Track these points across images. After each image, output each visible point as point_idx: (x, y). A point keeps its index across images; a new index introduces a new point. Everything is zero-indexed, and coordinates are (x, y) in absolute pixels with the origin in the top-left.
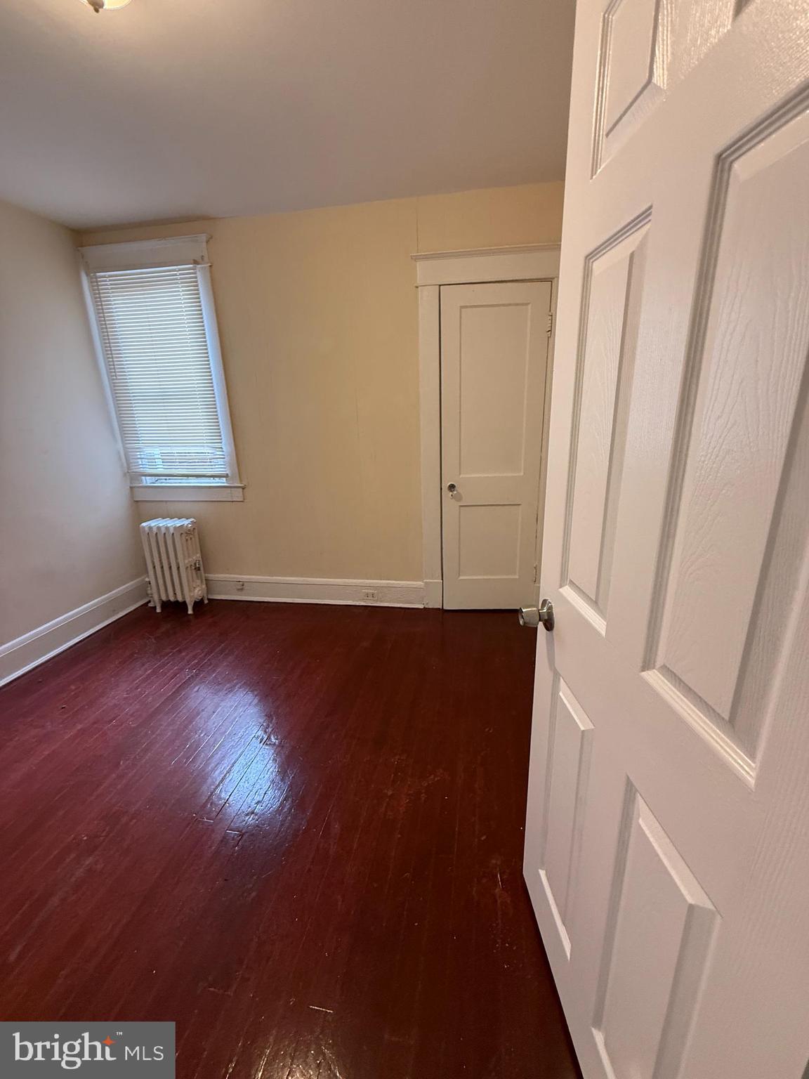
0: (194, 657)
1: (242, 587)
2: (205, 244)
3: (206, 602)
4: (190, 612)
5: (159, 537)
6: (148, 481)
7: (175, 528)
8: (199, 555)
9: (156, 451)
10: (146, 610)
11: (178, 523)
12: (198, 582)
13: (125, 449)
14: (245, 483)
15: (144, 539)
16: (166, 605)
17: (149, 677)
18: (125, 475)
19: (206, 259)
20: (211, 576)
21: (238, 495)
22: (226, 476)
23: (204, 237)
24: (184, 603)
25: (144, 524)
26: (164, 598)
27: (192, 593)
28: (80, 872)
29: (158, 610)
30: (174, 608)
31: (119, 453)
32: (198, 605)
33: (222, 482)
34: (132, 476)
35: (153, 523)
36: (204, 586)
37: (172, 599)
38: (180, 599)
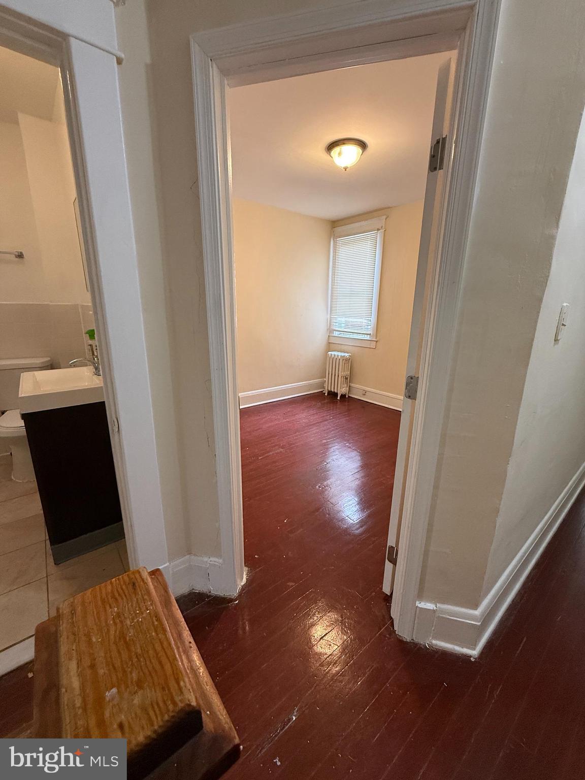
0: (333, 414)
1: (365, 393)
2: (384, 220)
3: (347, 397)
4: (339, 398)
5: (334, 360)
6: (336, 334)
7: (341, 356)
8: (349, 372)
9: (343, 320)
10: (322, 393)
11: (343, 354)
12: (346, 385)
13: (330, 317)
14: (378, 339)
15: (328, 359)
16: (330, 393)
17: (314, 414)
18: (328, 330)
19: (383, 227)
20: (352, 385)
21: (373, 345)
22: (370, 334)
23: (385, 217)
24: (337, 393)
25: (329, 353)
26: (329, 389)
27: (341, 390)
28: (279, 451)
29: (326, 394)
30: (332, 395)
31: (328, 319)
32: (343, 396)
33: (368, 338)
34: (330, 331)
35: (333, 353)
36: (348, 389)
37: (332, 390)
38: (336, 391)
